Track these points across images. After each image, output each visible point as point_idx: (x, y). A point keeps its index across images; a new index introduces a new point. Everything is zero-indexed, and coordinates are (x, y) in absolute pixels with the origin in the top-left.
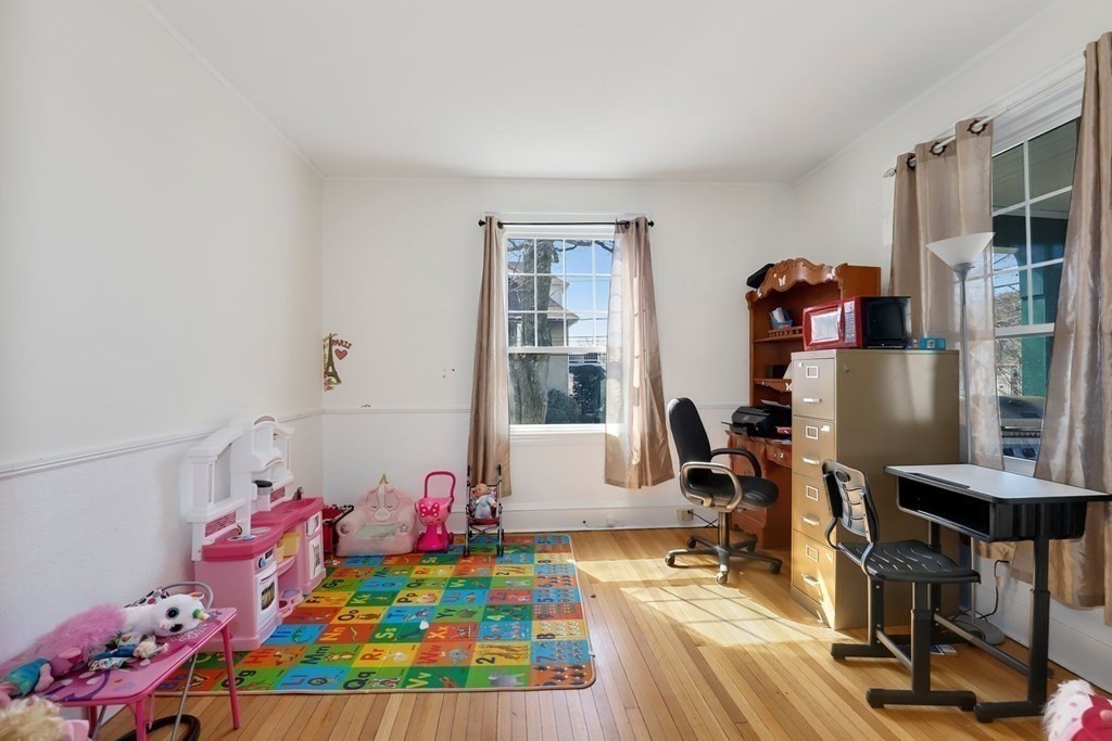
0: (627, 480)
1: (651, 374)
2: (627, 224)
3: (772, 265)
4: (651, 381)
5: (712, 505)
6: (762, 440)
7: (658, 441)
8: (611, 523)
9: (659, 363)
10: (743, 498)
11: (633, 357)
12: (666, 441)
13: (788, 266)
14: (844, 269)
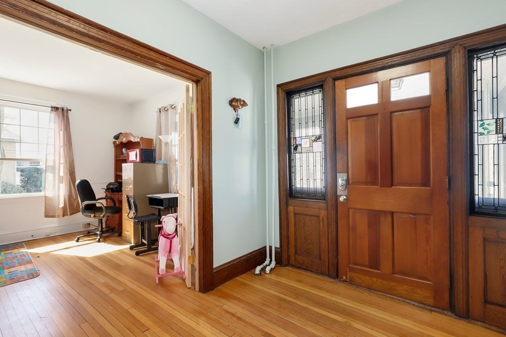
0: (57, 214)
1: (70, 170)
2: (57, 108)
3: (121, 133)
4: (70, 174)
5: (95, 216)
6: (117, 193)
7: (73, 198)
8: (48, 234)
9: (74, 166)
10: (106, 212)
11: (60, 164)
12: (77, 197)
13: (126, 135)
14: (142, 138)
